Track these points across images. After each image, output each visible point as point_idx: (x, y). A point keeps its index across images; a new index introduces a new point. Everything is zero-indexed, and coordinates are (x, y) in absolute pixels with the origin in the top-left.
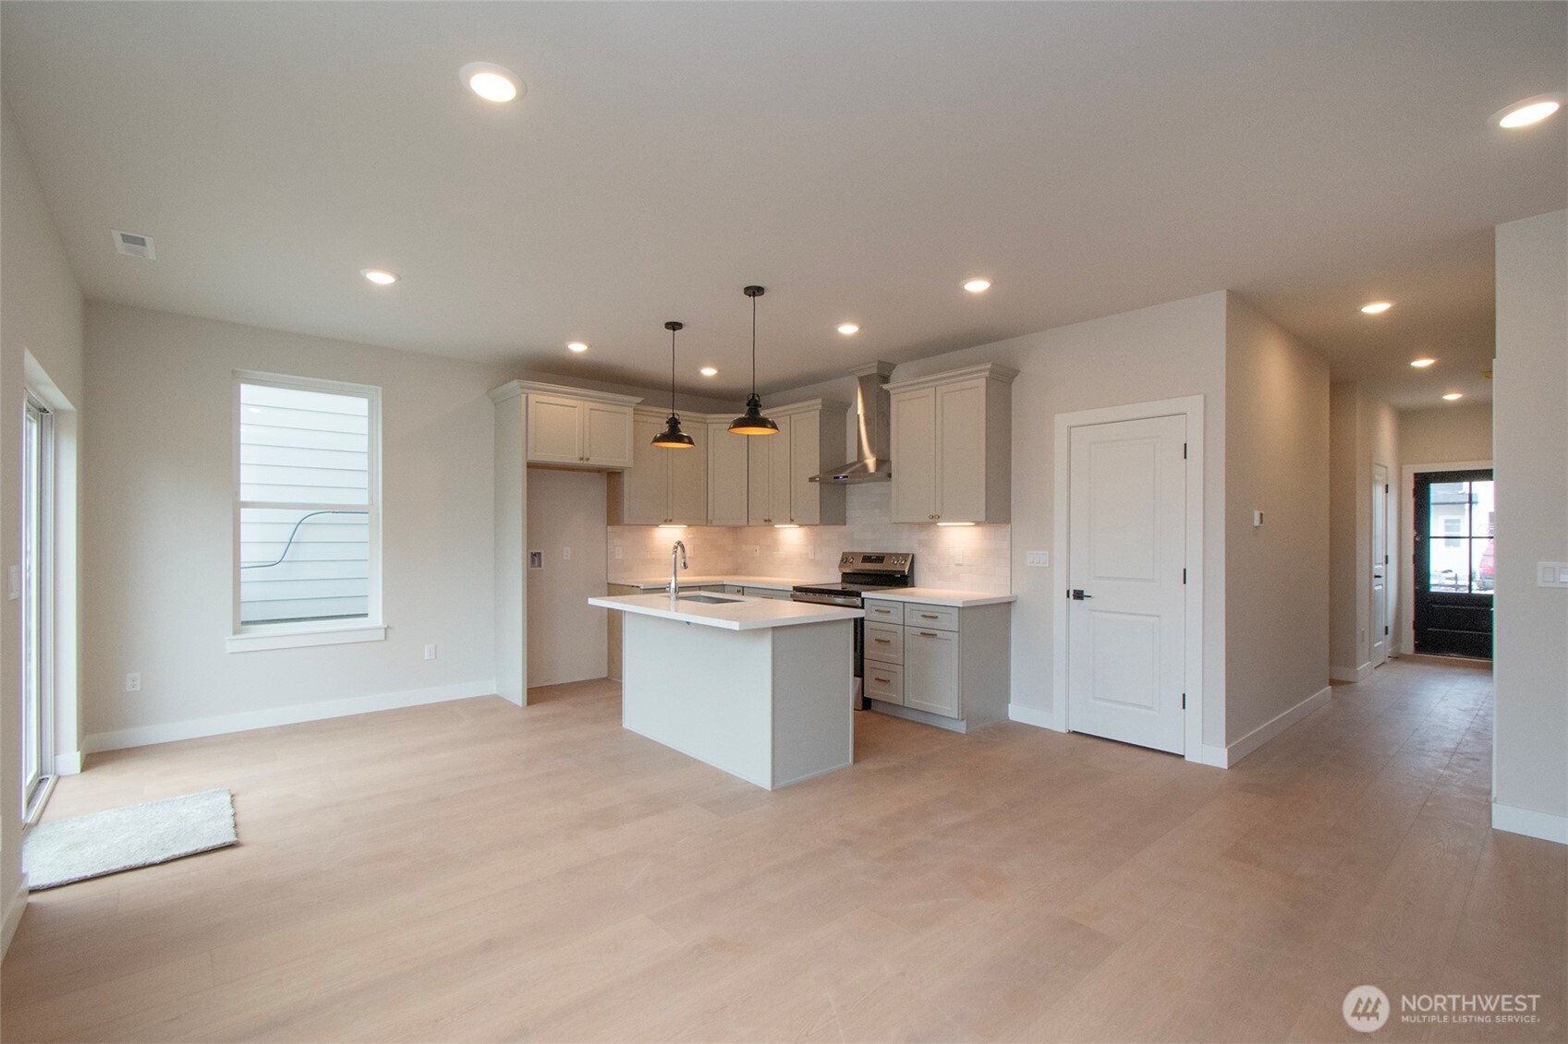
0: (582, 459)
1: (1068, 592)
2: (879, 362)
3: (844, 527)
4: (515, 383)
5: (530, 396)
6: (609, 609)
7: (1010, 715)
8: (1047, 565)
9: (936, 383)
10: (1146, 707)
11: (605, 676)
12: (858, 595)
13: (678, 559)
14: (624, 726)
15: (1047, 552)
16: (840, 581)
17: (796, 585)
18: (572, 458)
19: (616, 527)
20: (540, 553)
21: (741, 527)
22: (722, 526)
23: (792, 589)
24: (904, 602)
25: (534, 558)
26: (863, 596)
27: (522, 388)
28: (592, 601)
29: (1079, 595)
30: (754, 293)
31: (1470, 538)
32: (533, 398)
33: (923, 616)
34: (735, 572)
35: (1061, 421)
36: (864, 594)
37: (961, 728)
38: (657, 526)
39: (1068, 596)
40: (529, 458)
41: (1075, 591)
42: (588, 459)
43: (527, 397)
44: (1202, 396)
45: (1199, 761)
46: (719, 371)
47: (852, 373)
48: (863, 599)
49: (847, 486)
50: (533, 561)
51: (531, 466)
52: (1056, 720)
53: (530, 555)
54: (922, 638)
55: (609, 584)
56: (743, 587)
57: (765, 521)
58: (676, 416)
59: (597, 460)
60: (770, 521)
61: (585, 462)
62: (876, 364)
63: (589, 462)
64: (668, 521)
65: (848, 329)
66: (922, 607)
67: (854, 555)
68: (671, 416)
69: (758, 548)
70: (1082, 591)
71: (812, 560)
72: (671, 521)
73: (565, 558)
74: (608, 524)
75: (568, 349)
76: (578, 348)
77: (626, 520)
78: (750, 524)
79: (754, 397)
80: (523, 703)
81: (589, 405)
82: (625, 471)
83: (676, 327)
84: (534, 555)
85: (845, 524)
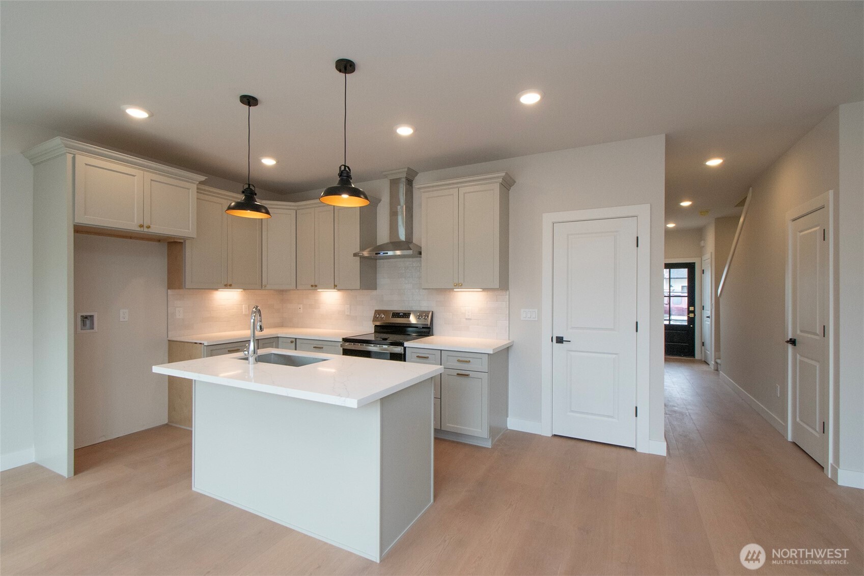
0: (142, 226)
1: (552, 338)
2: (409, 169)
3: (375, 291)
4: (58, 141)
5: (78, 157)
6: (169, 376)
7: (508, 426)
8: (536, 319)
9: (459, 185)
10: (609, 416)
11: (166, 422)
12: (401, 344)
13: (256, 323)
14: (194, 489)
15: (536, 310)
16: (373, 332)
17: (344, 337)
18: (131, 224)
19: (177, 291)
20: (92, 317)
21: (286, 291)
22: (271, 290)
23: (341, 340)
24: (441, 350)
25: (86, 321)
26: (405, 346)
27: (66, 146)
28: (156, 369)
29: (560, 340)
30: (345, 68)
31: (670, 296)
32: (82, 159)
33: (459, 361)
34: (282, 325)
35: (547, 219)
36: (406, 344)
37: (488, 445)
38: (217, 289)
39: (552, 341)
40: (77, 221)
41: (557, 337)
42: (148, 227)
43: (74, 158)
44: (649, 205)
45: (647, 452)
46: (278, 162)
47: (385, 176)
48: (405, 348)
49: (378, 261)
50: (84, 324)
51: (80, 231)
52: (544, 429)
53: (79, 319)
54: (459, 378)
55: (169, 340)
56: (296, 339)
57: (312, 286)
58: (251, 187)
59: (159, 228)
60: (316, 286)
61: (146, 230)
62: (406, 169)
63: (150, 230)
64: (228, 286)
65: (405, 131)
66: (454, 354)
67: (385, 312)
68: (247, 186)
69: (301, 306)
70: (562, 337)
71: (348, 315)
72: (230, 285)
73: (122, 320)
74: (169, 288)
75: (126, 112)
76: (137, 113)
77: (188, 285)
78: (298, 288)
79: (345, 168)
80: (69, 472)
81: (149, 176)
82: (187, 242)
83: (251, 101)
84: (84, 318)
85: (376, 289)
